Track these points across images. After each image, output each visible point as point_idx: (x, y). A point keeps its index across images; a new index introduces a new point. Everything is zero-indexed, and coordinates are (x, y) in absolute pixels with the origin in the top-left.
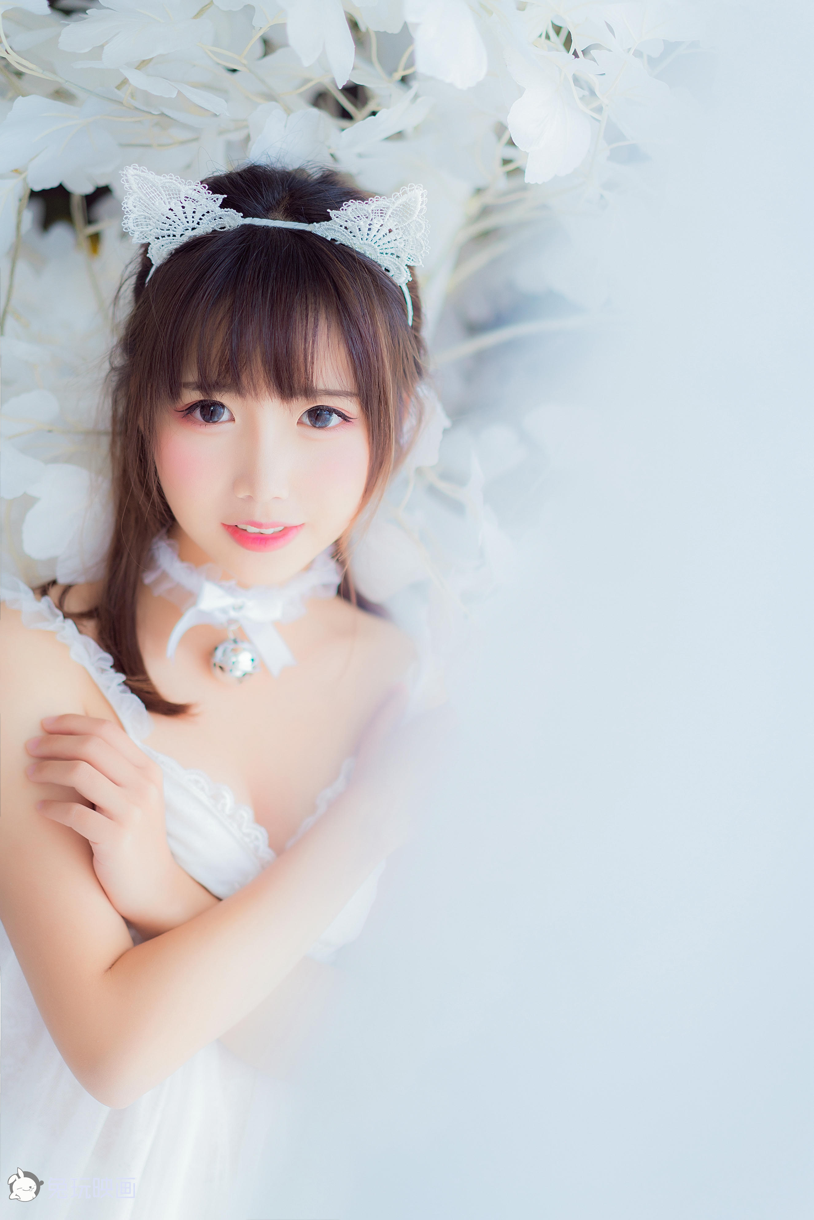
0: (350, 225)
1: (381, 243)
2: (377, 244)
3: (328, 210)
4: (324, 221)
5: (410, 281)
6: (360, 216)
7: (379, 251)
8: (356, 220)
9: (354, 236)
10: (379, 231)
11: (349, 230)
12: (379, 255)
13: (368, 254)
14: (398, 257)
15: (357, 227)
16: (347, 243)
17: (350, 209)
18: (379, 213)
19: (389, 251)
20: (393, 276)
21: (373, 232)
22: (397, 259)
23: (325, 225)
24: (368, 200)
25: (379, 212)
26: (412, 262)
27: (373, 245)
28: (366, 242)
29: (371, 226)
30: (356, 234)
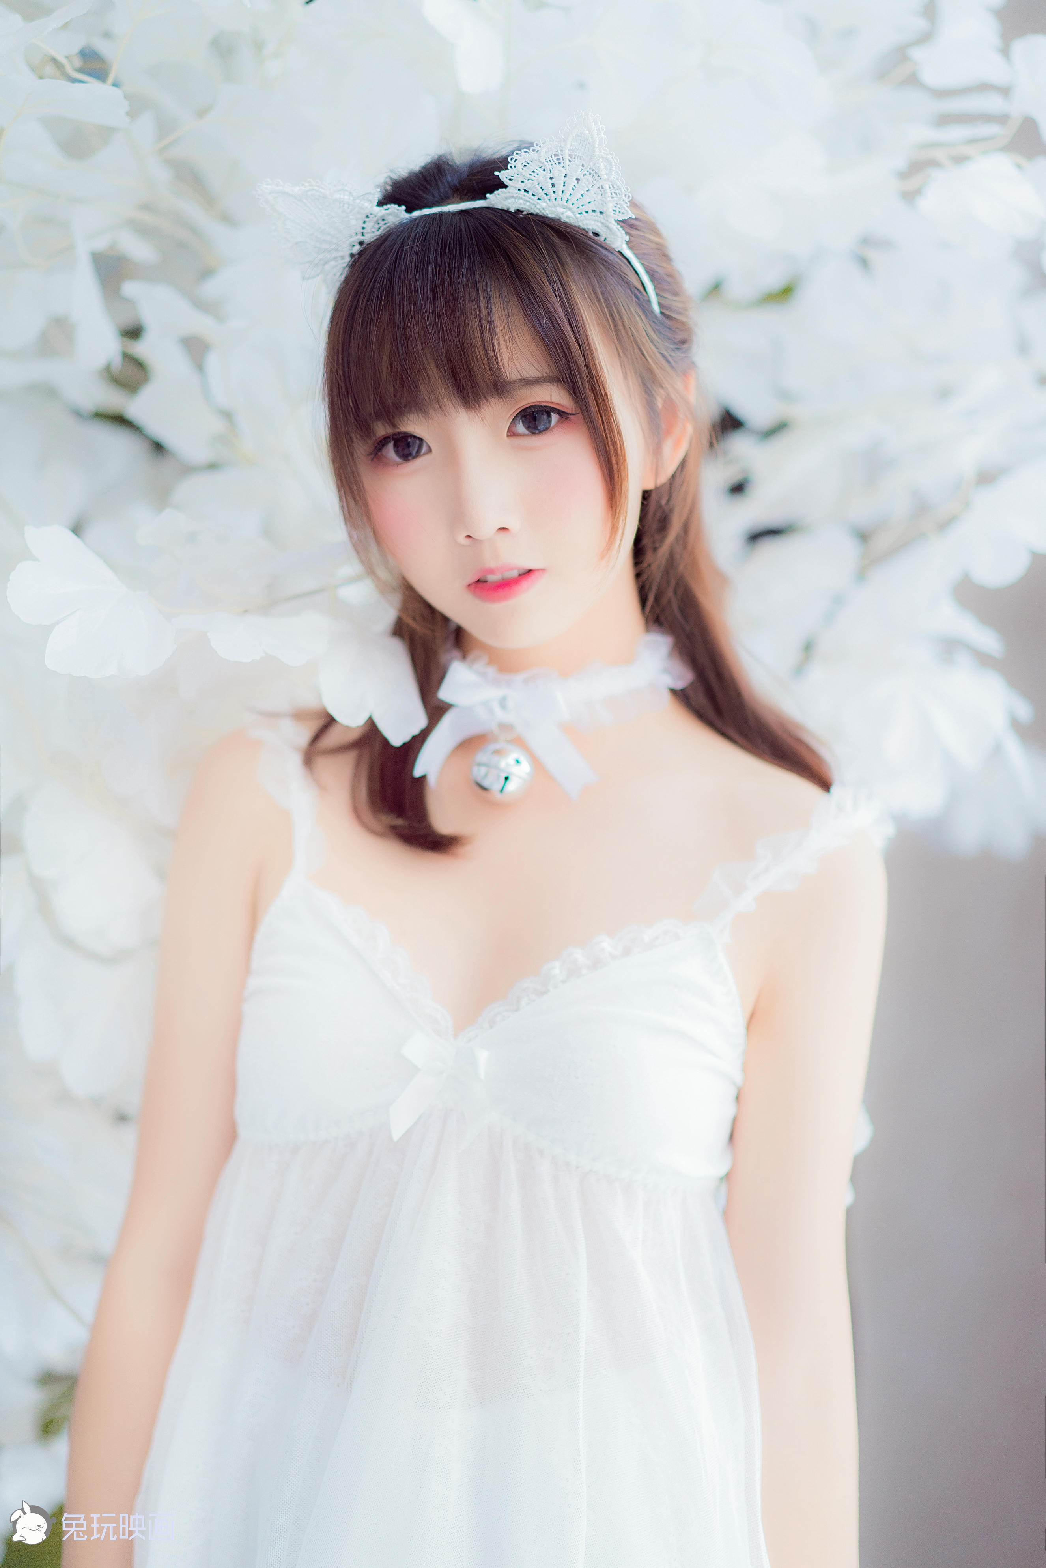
0: (529, 185)
1: (574, 200)
2: (570, 203)
3: (496, 173)
4: (497, 189)
5: (628, 240)
6: (535, 170)
7: (577, 211)
8: (532, 177)
9: (539, 199)
10: (565, 184)
11: (530, 193)
12: (578, 215)
13: (564, 219)
14: (601, 213)
15: (537, 186)
16: (534, 211)
17: (518, 163)
18: (555, 160)
19: (589, 208)
20: (605, 239)
21: (559, 188)
22: (601, 216)
23: (500, 193)
24: (533, 146)
25: (554, 158)
26: (620, 214)
27: (566, 204)
28: (555, 203)
29: (553, 180)
30: (540, 195)
